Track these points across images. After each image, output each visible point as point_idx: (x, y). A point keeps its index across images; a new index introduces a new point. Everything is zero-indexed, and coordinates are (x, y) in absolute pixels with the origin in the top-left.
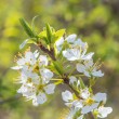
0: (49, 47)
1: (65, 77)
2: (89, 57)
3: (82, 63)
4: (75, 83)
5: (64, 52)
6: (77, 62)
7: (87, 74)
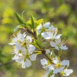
0: (32, 31)
1: (43, 50)
2: (59, 37)
3: (54, 41)
4: (49, 54)
5: (42, 34)
6: (51, 40)
7: (57, 48)
